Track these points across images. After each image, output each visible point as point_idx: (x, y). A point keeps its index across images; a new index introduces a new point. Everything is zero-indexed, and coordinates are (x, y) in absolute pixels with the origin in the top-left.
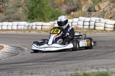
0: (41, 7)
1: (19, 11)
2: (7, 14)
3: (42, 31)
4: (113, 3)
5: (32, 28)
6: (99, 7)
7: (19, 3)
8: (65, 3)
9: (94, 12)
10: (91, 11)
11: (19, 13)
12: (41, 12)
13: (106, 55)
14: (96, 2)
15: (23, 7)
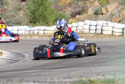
0: (44, 10)
1: (19, 15)
2: (6, 17)
3: (45, 36)
4: (122, 5)
5: (33, 33)
6: (106, 9)
7: (20, 5)
8: (69, 6)
9: (101, 15)
10: (97, 14)
12: (43, 15)
13: (114, 62)
14: (103, 4)
15: (24, 10)
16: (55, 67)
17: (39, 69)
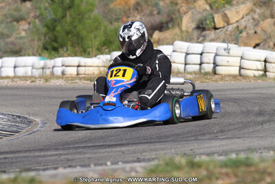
0: (77, 20)
1: (17, 32)
3: (80, 79)
4: (261, 6)
5: (52, 73)
6: (225, 17)
7: (18, 10)
8: (137, 9)
9: (213, 31)
10: (204, 29)
11: (19, 36)
12: (75, 32)
13: (245, 131)
14: (217, 5)
15: (29, 20)
16: (105, 144)
17: (69, 148)
